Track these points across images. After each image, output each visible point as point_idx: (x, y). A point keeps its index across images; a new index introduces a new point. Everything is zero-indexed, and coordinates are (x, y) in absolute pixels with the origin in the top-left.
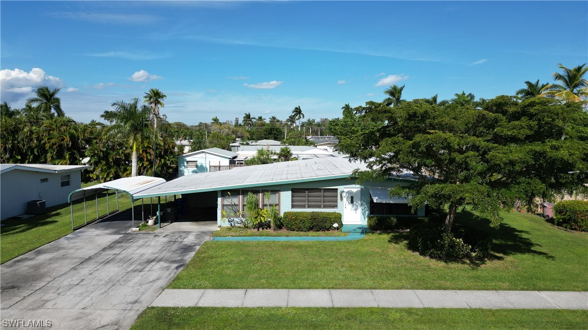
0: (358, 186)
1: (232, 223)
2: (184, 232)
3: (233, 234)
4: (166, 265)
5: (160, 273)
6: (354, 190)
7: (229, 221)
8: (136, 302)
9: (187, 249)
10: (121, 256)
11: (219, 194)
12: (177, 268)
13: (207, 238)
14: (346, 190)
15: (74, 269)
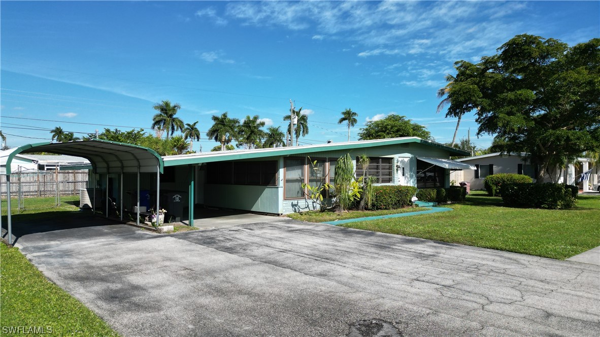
0: (409, 155)
1: (296, 208)
6: (406, 160)
7: (293, 205)
11: (281, 163)
14: (400, 159)
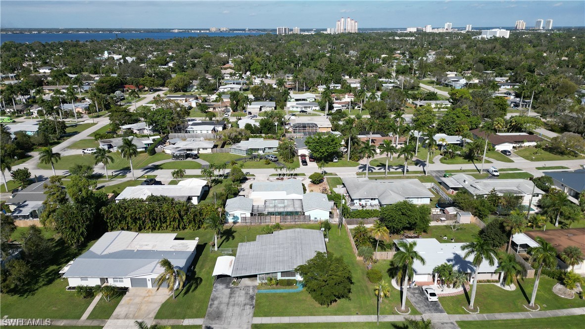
2: (248, 286)
3: (263, 288)
4: (249, 307)
5: (249, 310)
8: (248, 322)
9: (252, 298)
10: (236, 302)
11: (258, 275)
12: (253, 308)
13: (256, 291)
15: (227, 309)
